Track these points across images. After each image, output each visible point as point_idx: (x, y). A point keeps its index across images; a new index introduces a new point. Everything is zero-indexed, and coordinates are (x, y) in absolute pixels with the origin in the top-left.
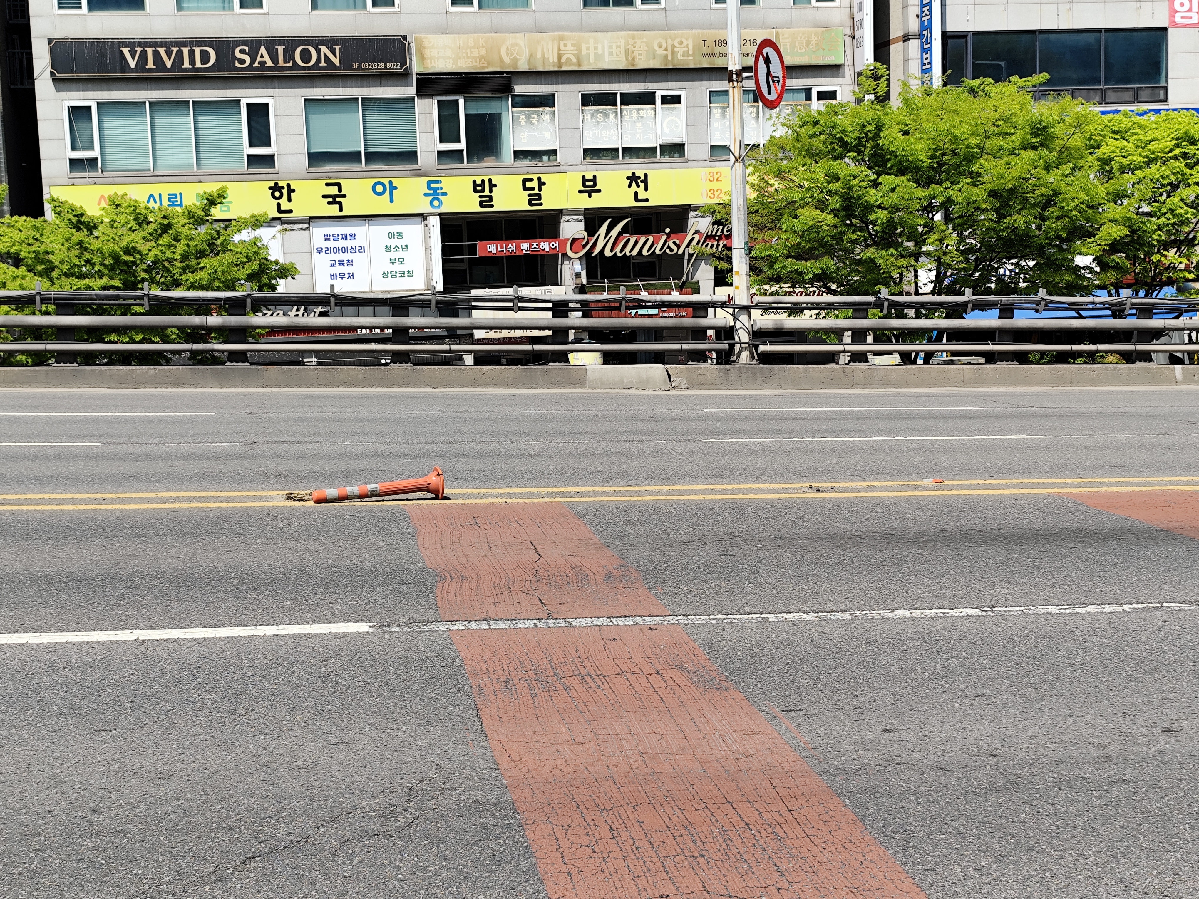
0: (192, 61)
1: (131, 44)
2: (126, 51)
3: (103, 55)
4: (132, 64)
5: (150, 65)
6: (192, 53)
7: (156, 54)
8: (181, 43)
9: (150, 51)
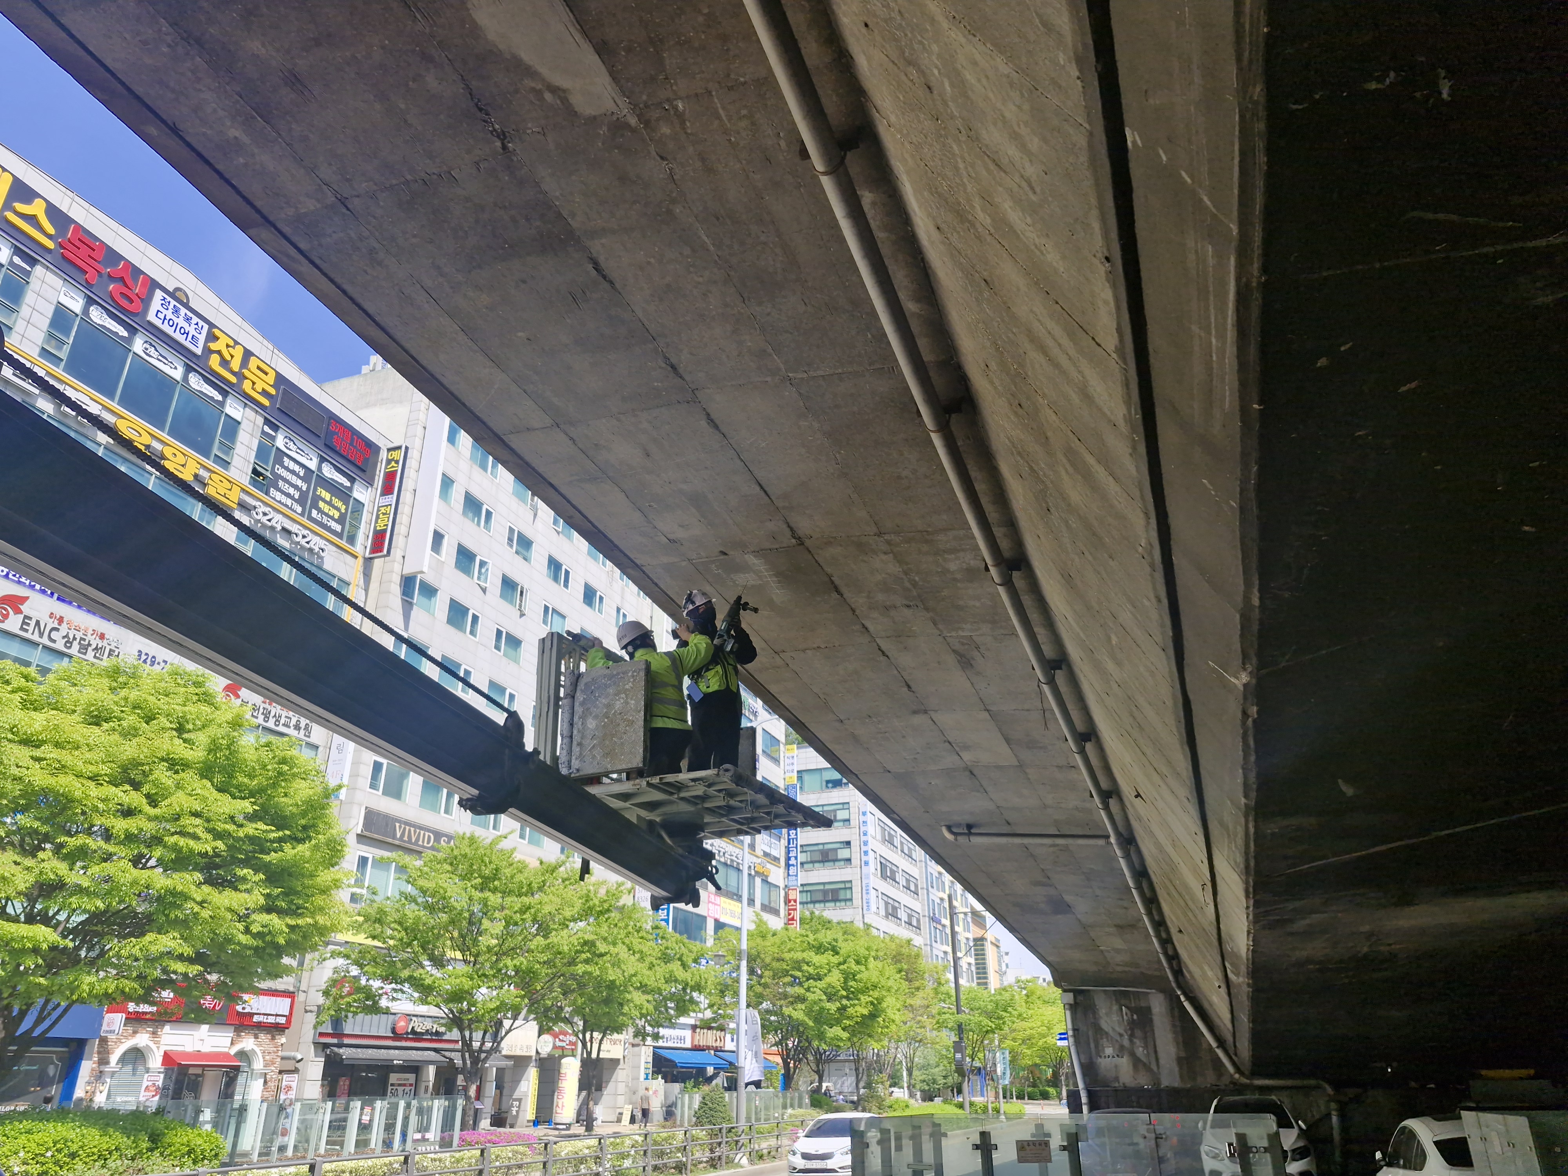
0: (423, 842)
1: (400, 822)
2: (397, 825)
3: (387, 825)
4: (398, 836)
5: (406, 838)
6: (424, 835)
7: (410, 830)
8: (421, 828)
9: (407, 828)
